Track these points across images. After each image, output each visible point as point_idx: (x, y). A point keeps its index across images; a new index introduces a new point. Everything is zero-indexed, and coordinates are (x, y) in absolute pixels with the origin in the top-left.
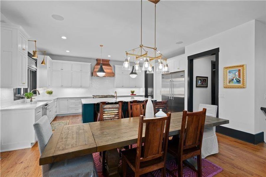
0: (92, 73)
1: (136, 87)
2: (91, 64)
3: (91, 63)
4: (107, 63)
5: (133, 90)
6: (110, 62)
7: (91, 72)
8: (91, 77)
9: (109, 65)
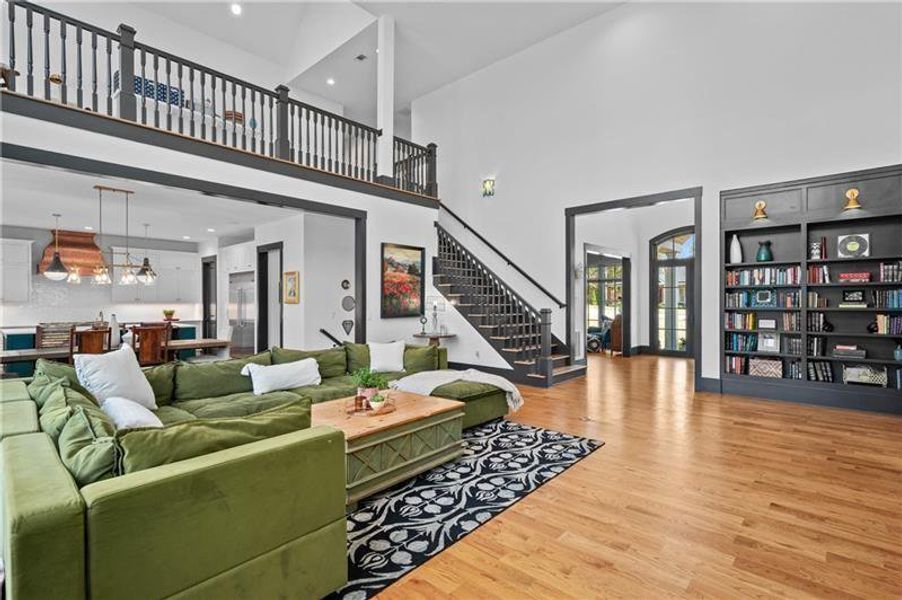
0: (38, 266)
1: (178, 301)
2: (33, 245)
3: (30, 242)
4: (88, 240)
5: (169, 308)
6: (95, 238)
7: (33, 263)
8: (33, 273)
9: (94, 247)
